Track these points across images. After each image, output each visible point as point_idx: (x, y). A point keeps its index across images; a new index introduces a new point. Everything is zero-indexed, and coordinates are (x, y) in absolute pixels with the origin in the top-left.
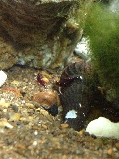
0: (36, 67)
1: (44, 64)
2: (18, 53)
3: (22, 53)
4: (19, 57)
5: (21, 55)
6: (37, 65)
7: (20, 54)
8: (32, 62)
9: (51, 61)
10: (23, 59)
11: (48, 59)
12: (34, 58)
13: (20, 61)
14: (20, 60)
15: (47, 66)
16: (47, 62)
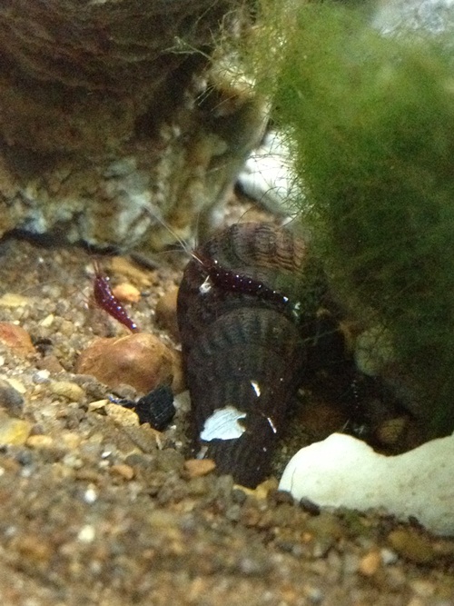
0: (92, 241)
1: (122, 229)
2: (25, 187)
3: (38, 189)
4: (27, 205)
5: (33, 194)
6: (96, 236)
7: (29, 193)
8: (77, 224)
9: (148, 221)
10: (40, 213)
11: (139, 212)
12: (85, 208)
13: (29, 220)
14: (31, 213)
15: (134, 239)
16: (133, 224)
